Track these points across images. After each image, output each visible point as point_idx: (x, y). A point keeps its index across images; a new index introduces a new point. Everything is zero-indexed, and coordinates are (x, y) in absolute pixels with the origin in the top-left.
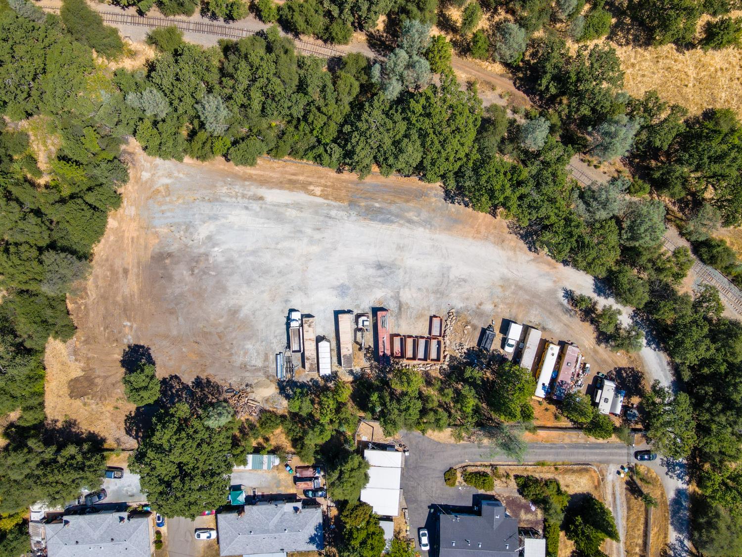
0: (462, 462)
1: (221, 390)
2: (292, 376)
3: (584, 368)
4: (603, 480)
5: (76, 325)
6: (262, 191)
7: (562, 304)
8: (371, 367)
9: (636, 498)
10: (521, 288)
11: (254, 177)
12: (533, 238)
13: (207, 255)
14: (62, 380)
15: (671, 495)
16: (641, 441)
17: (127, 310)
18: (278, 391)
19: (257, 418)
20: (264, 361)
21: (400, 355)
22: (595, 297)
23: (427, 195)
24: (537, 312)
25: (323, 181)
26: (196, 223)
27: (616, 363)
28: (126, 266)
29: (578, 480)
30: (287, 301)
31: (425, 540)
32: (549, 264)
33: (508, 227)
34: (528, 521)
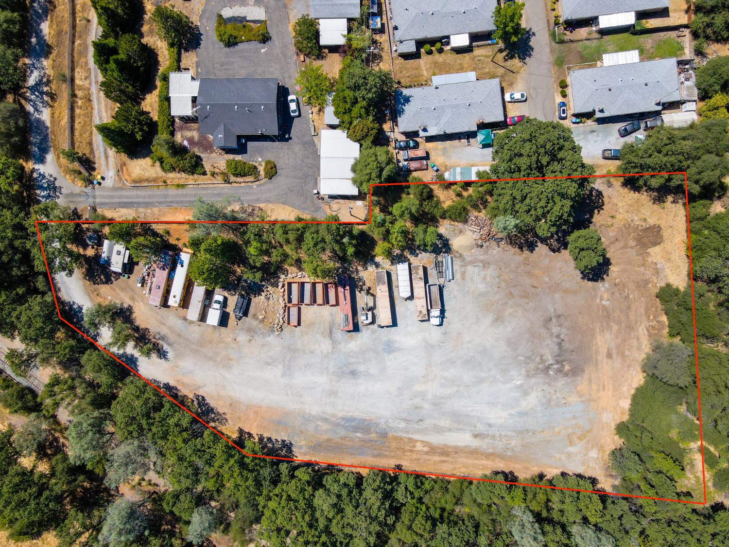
0: (260, 185)
1: (508, 240)
2: (436, 258)
3: (143, 282)
4: (118, 171)
5: (658, 300)
6: (475, 443)
7: (169, 344)
8: (357, 271)
9: (84, 154)
10: (211, 359)
11: (484, 458)
12: (201, 410)
13: (528, 376)
14: (670, 243)
15: (50, 157)
16: (82, 210)
17: (607, 316)
18: (450, 242)
19: (470, 214)
20: (465, 272)
21: (329, 285)
22: (136, 353)
23: (310, 447)
24: (193, 335)
25: (415, 456)
26: (540, 408)
27: (112, 288)
28: (609, 361)
29: (143, 172)
30: (445, 334)
31: (293, 106)
32: (183, 384)
33: (226, 419)
34: (190, 130)
